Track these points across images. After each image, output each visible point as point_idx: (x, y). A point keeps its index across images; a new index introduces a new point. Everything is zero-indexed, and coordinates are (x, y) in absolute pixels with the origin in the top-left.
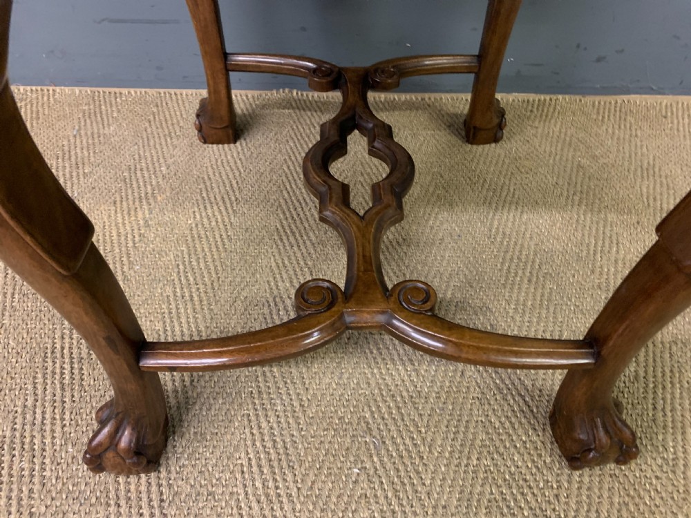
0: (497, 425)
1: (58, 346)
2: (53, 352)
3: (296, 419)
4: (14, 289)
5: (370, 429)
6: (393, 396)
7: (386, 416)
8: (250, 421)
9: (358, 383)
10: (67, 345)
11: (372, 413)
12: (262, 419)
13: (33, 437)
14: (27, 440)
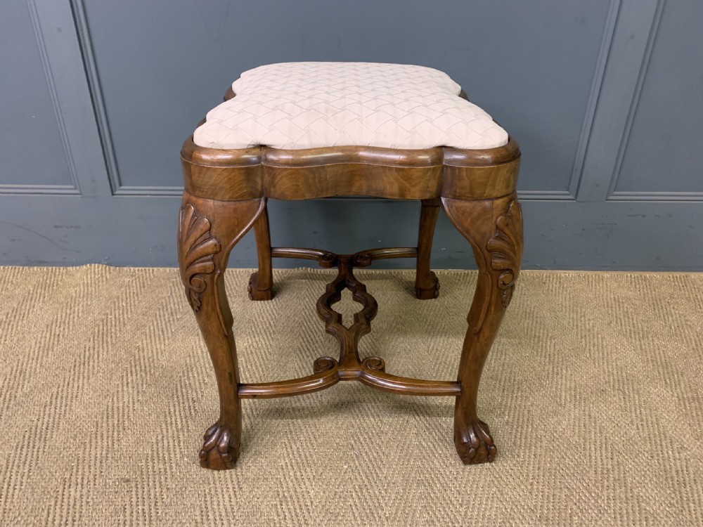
0: (426, 446)
1: (172, 410)
2: (169, 413)
3: (312, 444)
4: (142, 381)
5: (353, 449)
6: (367, 433)
7: (363, 442)
8: (286, 445)
9: (347, 427)
10: (177, 410)
11: (355, 441)
12: (293, 445)
13: (164, 454)
14: (161, 455)
